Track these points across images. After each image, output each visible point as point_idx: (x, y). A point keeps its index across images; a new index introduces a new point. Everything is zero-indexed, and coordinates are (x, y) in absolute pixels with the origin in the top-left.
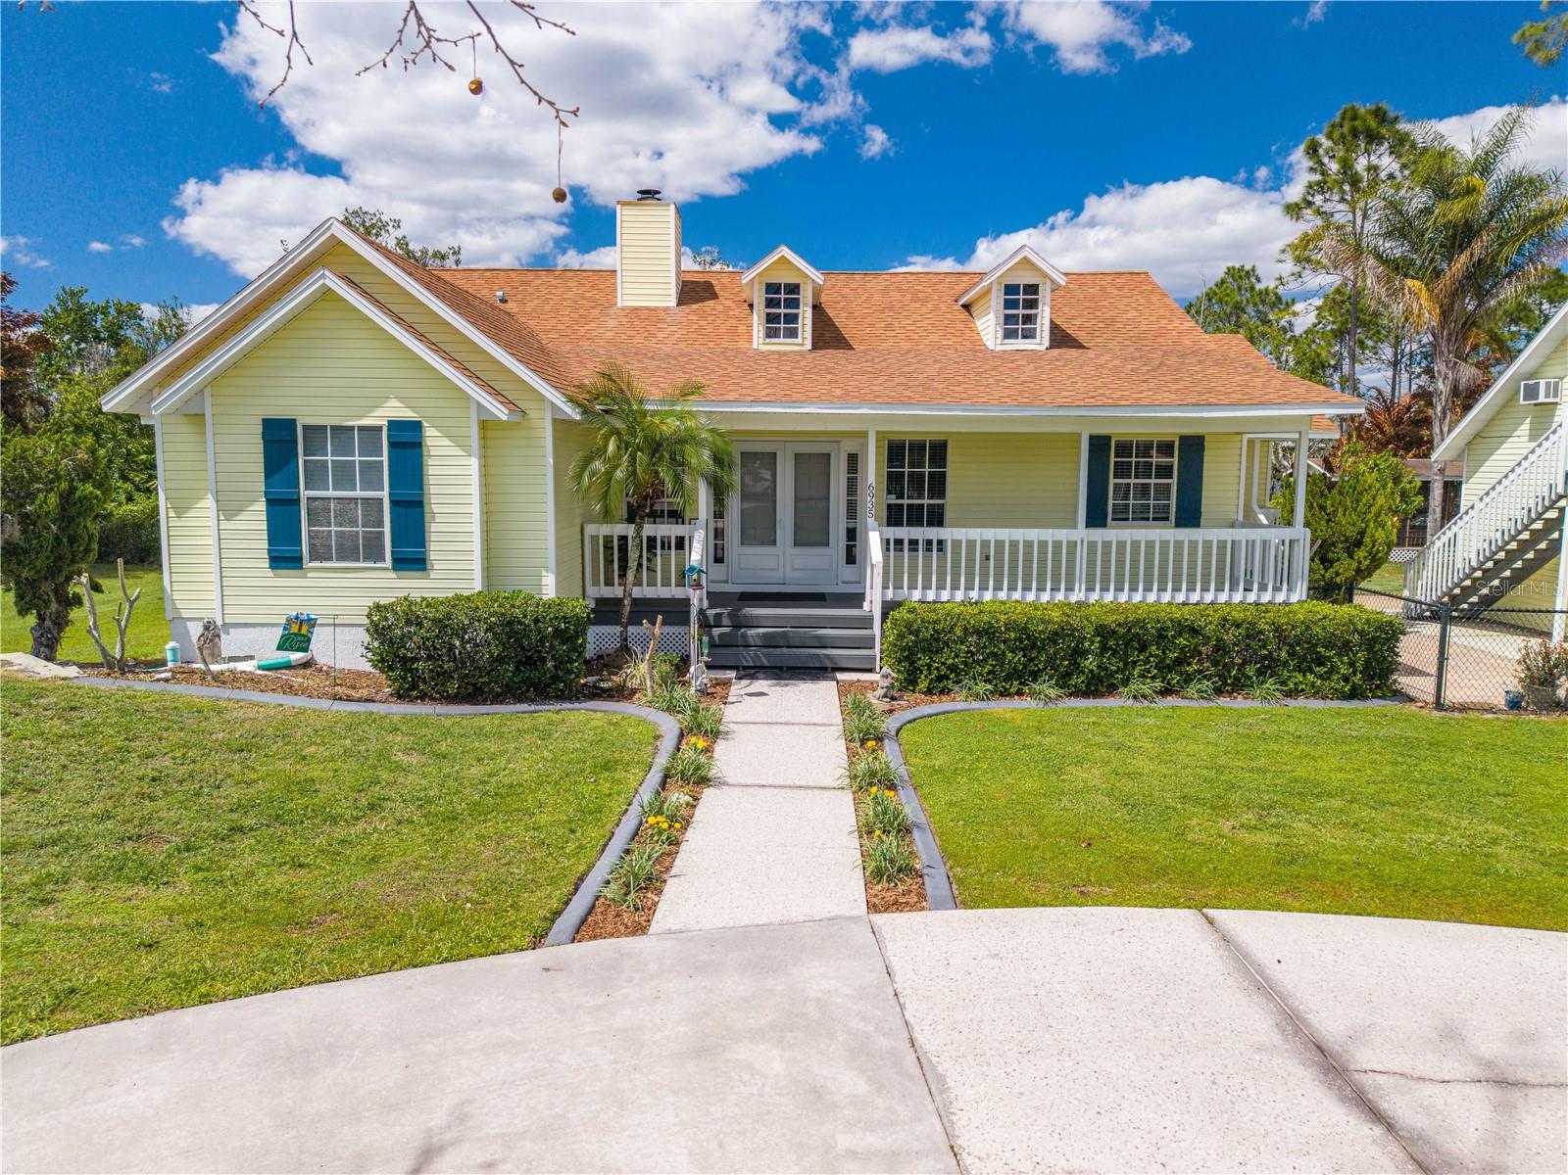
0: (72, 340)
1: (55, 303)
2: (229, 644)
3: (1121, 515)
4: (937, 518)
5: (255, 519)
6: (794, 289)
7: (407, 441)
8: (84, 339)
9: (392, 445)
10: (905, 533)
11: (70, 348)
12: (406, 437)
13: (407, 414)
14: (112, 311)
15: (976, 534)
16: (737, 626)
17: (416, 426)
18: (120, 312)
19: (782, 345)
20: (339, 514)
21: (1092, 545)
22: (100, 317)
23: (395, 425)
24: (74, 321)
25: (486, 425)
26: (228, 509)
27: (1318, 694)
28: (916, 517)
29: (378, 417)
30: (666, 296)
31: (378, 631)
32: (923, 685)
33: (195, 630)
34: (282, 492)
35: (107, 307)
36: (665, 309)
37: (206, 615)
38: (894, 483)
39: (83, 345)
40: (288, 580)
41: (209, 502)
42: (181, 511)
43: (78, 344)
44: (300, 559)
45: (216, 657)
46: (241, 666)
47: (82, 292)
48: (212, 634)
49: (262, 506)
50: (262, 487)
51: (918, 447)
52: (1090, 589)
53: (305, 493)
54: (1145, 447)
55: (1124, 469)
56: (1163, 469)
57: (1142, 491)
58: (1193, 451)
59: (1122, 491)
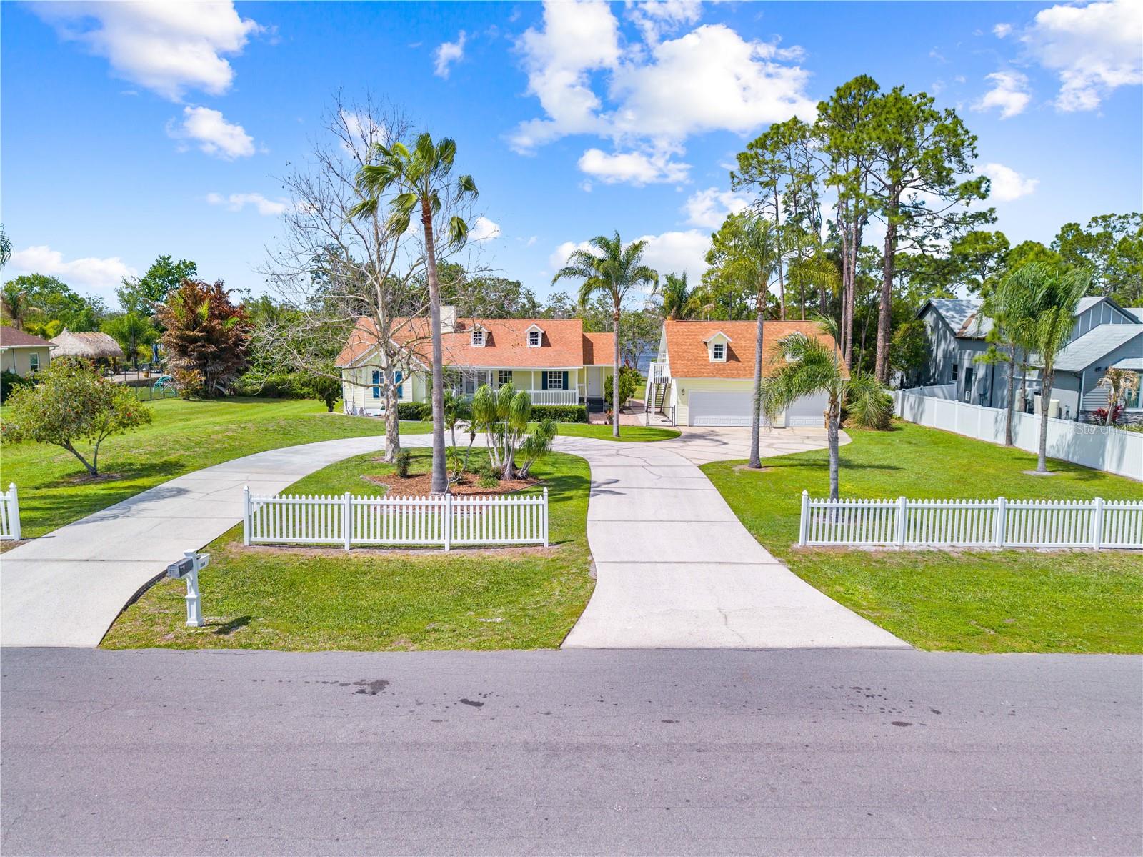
2: (366, 411)
3: (551, 387)
5: (371, 389)
6: (481, 333)
9: (396, 376)
12: (398, 374)
13: (398, 370)
17: (401, 372)
19: (478, 345)
23: (396, 372)
27: (569, 421)
30: (452, 329)
33: (359, 409)
34: (376, 384)
36: (451, 333)
37: (362, 407)
38: (501, 379)
40: (377, 400)
44: (379, 396)
45: (363, 413)
48: (362, 410)
49: (372, 387)
50: (372, 383)
51: (505, 372)
54: (555, 372)
55: (551, 377)
56: (560, 377)
57: (555, 382)
58: (566, 374)
59: (551, 382)
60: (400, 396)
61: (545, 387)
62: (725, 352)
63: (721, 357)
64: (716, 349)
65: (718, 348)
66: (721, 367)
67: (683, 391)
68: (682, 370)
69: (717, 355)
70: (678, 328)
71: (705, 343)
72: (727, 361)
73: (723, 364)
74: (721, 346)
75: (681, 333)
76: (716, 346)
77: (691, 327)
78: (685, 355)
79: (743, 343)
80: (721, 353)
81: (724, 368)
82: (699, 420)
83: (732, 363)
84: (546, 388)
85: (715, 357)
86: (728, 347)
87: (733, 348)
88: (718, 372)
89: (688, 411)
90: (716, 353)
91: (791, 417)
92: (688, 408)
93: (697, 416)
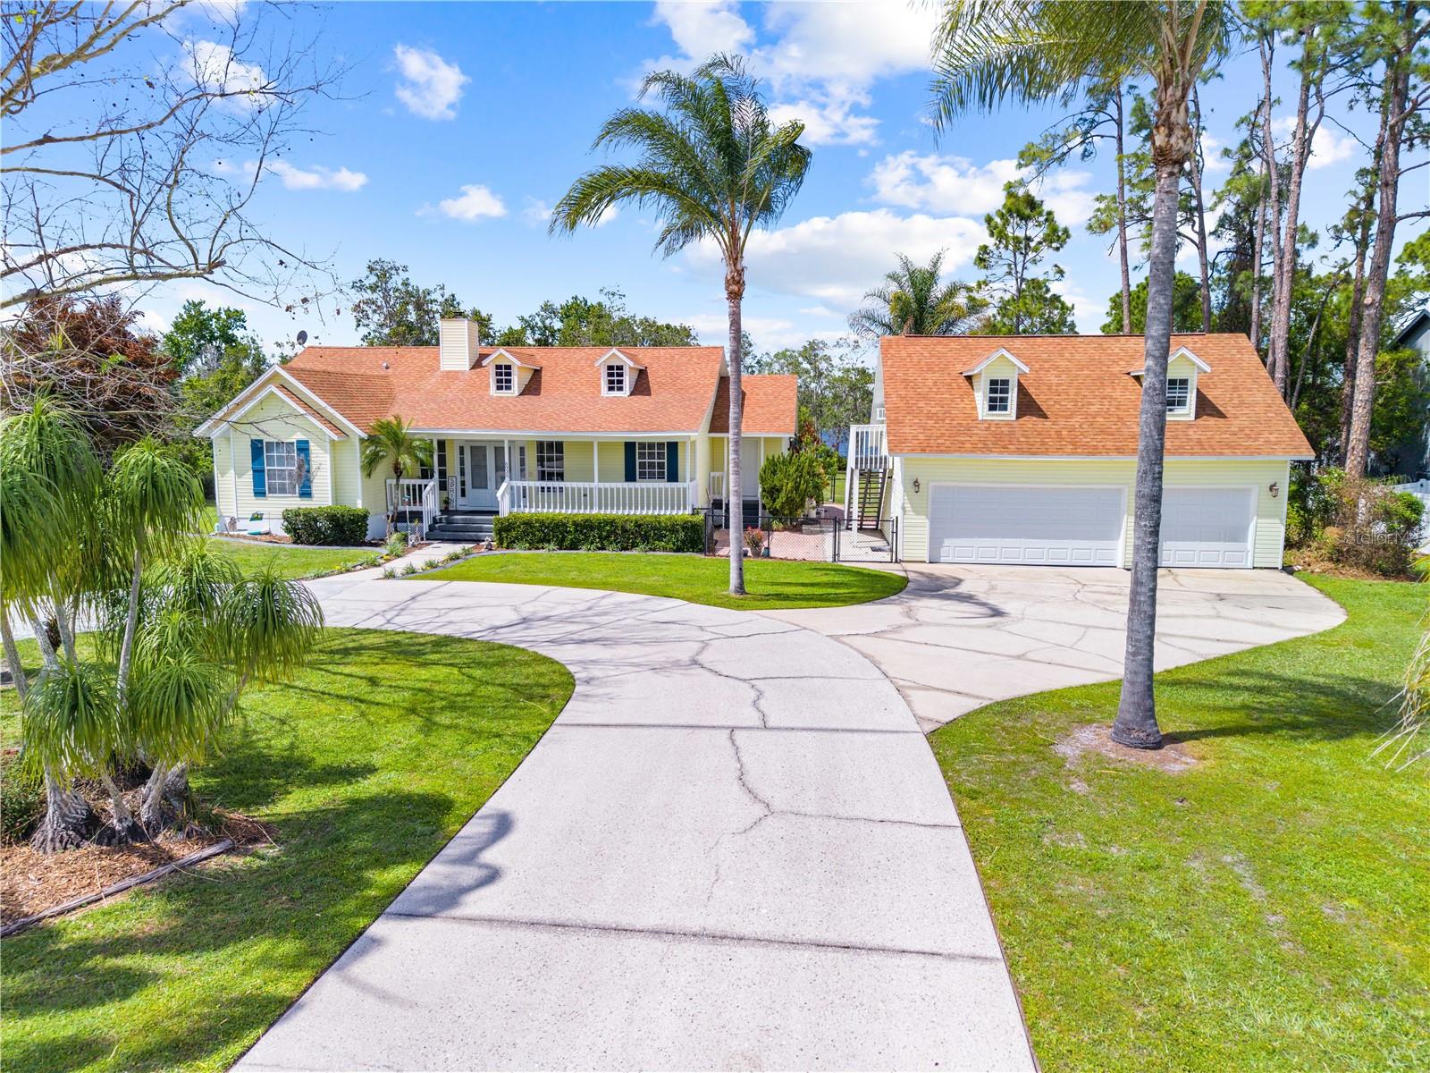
0: (194, 337)
1: (183, 311)
2: (239, 525)
3: (643, 476)
4: (560, 476)
5: (249, 477)
6: (509, 367)
7: (303, 448)
8: (203, 337)
9: (298, 449)
10: (545, 484)
11: (192, 344)
12: (302, 446)
13: (303, 438)
14: (223, 316)
15: (575, 485)
16: (448, 523)
17: (307, 442)
18: (229, 317)
19: (504, 393)
20: (279, 475)
21: (600, 490)
22: (214, 320)
23: (299, 442)
24: (196, 325)
25: (333, 441)
26: (239, 474)
27: (665, 549)
28: (550, 477)
29: (293, 439)
30: (465, 365)
31: (286, 518)
32: (505, 545)
33: (228, 520)
34: (258, 467)
35: (219, 313)
36: (463, 372)
37: (232, 515)
38: (541, 460)
39: (203, 342)
40: (261, 501)
41: (232, 471)
42: (223, 474)
43: (198, 341)
44: (265, 493)
45: (234, 530)
46: (241, 533)
47: (201, 304)
48: (233, 522)
49: (251, 472)
50: (251, 465)
51: (550, 445)
52: (600, 508)
53: (266, 468)
54: (651, 446)
55: (642, 455)
56: (660, 456)
57: (651, 465)
58: (673, 447)
59: (642, 465)
60: (306, 494)
61: (630, 477)
62: (1013, 396)
63: (1005, 408)
64: (993, 391)
65: (998, 387)
66: (1005, 430)
67: (916, 484)
68: (915, 437)
69: (996, 404)
70: (911, 349)
71: (969, 378)
72: (1018, 418)
73: (1008, 424)
74: (1005, 382)
75: (915, 359)
76: (993, 382)
77: (939, 348)
78: (921, 404)
79: (1054, 380)
80: (1004, 400)
81: (1012, 433)
82: (953, 548)
83: (1029, 421)
84: (634, 480)
85: (992, 408)
86: (1021, 387)
87: (1031, 391)
88: (998, 441)
89: (927, 529)
90: (992, 400)
92: (927, 522)
93: (947, 542)
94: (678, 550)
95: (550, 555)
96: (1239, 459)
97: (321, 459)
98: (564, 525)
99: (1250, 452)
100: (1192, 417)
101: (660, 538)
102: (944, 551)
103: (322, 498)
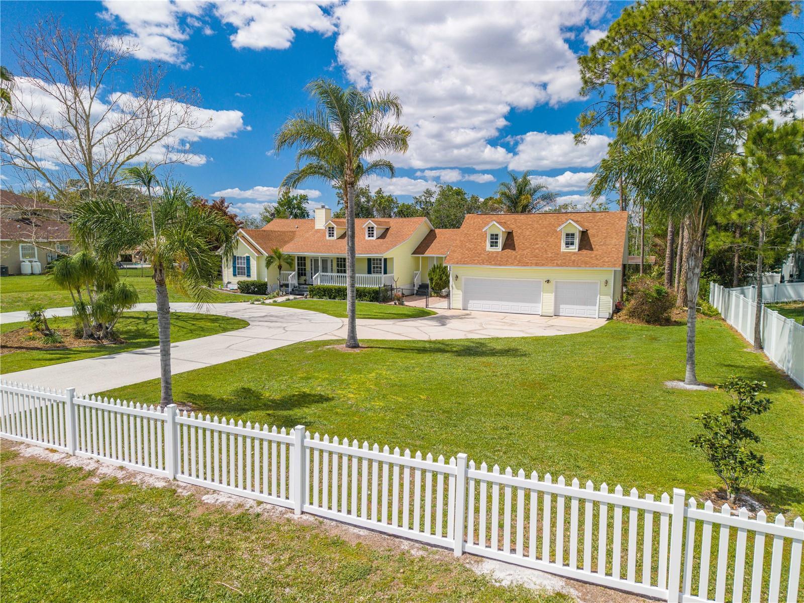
2: (229, 286)
3: (374, 272)
5: (232, 269)
7: (248, 259)
9: (246, 260)
10: (338, 274)
13: (248, 255)
17: (249, 257)
19: (331, 238)
20: (241, 269)
23: (247, 257)
25: (257, 257)
26: (229, 268)
28: (341, 271)
29: (245, 256)
32: (311, 296)
33: (225, 284)
34: (234, 266)
37: (227, 282)
38: (338, 265)
40: (235, 278)
41: (227, 267)
44: (236, 275)
48: (227, 285)
50: (232, 265)
51: (341, 259)
53: (237, 266)
54: (377, 260)
55: (374, 264)
56: (381, 264)
57: (377, 268)
58: (385, 260)
59: (374, 267)
60: (249, 276)
61: (369, 272)
62: (500, 241)
63: (497, 246)
64: (492, 239)
65: (494, 237)
68: (457, 258)
69: (494, 244)
72: (502, 249)
73: (498, 253)
74: (497, 235)
76: (493, 235)
80: (497, 242)
81: (498, 257)
82: (473, 304)
83: (507, 251)
84: (371, 273)
85: (491, 246)
88: (491, 260)
89: (461, 296)
90: (492, 242)
91: (561, 306)
92: (461, 293)
93: (470, 301)
94: (371, 301)
95: (325, 301)
96: (587, 268)
97: (253, 263)
98: (332, 290)
99: (593, 265)
100: (577, 250)
101: (365, 296)
102: (469, 305)
103: (254, 277)
